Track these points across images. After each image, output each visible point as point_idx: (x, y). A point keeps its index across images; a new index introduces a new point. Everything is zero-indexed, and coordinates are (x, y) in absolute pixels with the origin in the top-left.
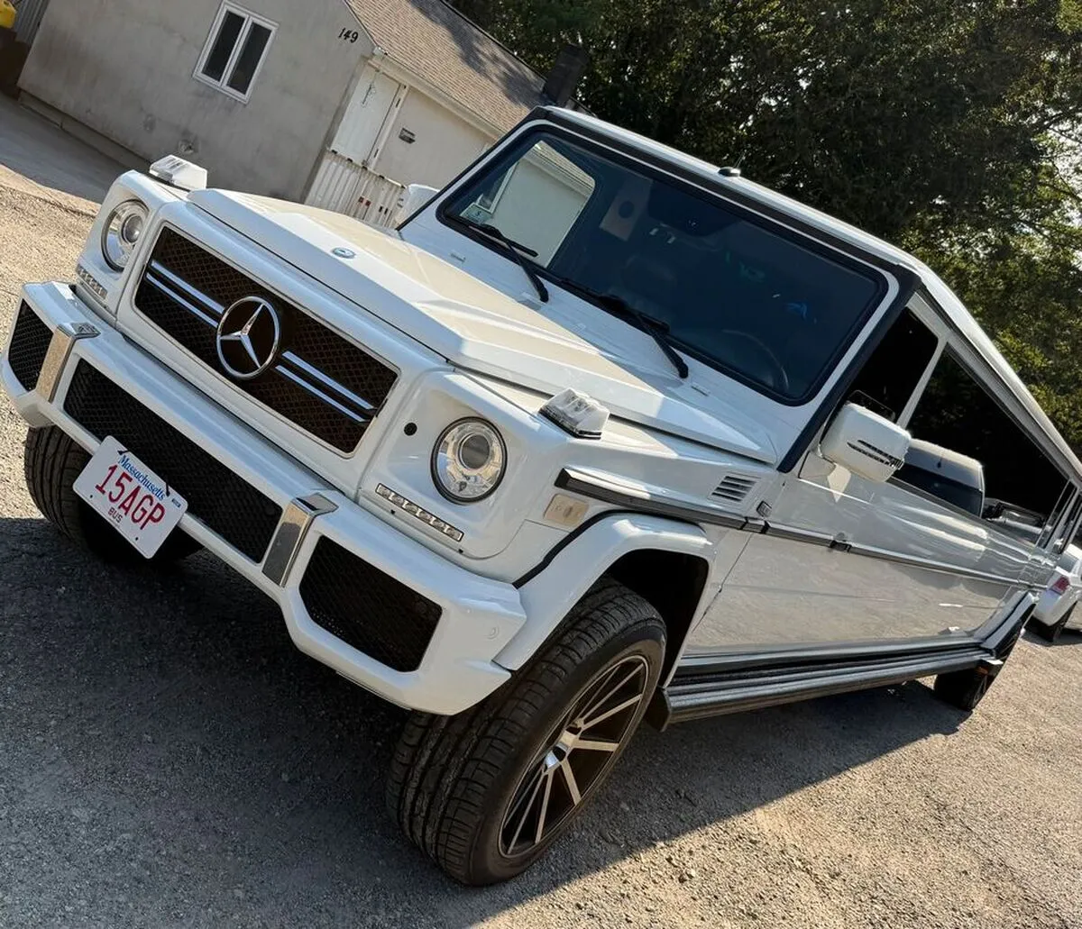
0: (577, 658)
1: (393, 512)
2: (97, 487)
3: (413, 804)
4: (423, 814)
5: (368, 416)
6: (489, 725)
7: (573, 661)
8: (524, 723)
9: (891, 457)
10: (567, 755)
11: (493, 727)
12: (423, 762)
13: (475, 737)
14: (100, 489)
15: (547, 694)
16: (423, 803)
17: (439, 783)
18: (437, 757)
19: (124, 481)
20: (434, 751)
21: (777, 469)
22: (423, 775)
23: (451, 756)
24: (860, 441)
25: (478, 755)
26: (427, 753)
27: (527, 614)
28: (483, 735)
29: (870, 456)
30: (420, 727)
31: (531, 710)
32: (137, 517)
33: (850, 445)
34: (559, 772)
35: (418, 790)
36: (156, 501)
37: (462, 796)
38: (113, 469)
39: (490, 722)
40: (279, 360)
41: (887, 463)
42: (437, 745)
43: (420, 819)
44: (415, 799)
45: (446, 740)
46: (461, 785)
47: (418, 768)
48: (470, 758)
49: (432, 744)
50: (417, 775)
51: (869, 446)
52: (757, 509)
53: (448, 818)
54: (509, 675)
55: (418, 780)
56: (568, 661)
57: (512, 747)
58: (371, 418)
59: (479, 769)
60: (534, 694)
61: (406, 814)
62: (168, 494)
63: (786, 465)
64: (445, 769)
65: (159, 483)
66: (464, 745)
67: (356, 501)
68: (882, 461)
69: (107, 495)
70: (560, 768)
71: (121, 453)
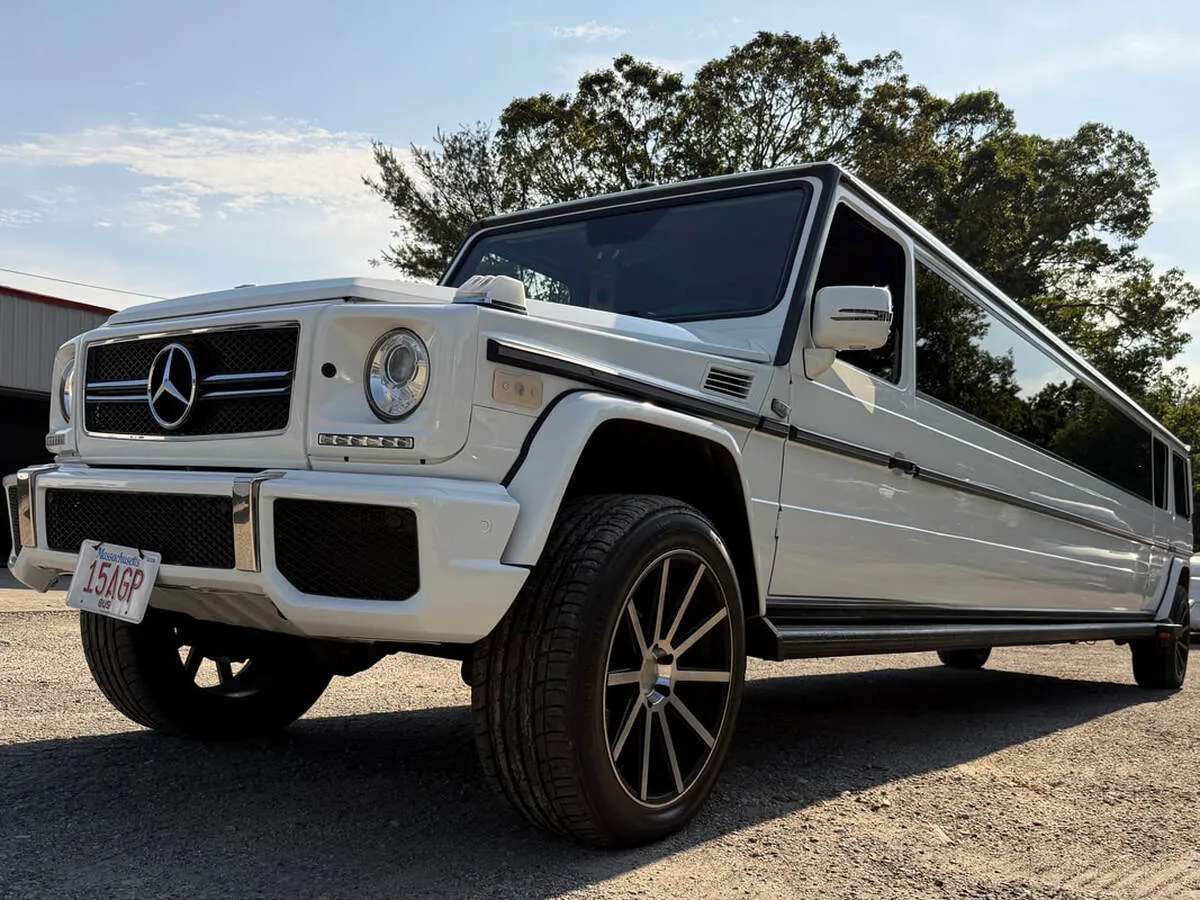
0: (605, 546)
1: (346, 459)
2: (85, 590)
3: (510, 771)
4: (523, 777)
5: (287, 382)
6: (540, 645)
7: (603, 550)
8: (573, 624)
9: (876, 312)
10: (672, 690)
11: (544, 643)
12: (497, 718)
13: (532, 662)
14: (87, 590)
15: (584, 588)
16: (517, 765)
17: (519, 728)
18: (507, 703)
19: (105, 570)
20: (501, 699)
21: (775, 365)
22: (504, 732)
23: (518, 694)
24: (841, 311)
25: (541, 678)
26: (497, 706)
27: (518, 501)
28: (539, 655)
29: (857, 319)
30: (481, 685)
31: (575, 608)
32: (122, 593)
33: (834, 318)
34: (669, 709)
35: (507, 751)
36: (134, 568)
37: (544, 729)
38: (93, 566)
39: (540, 639)
40: (203, 388)
41: (876, 319)
42: (502, 692)
43: (524, 784)
44: (509, 764)
45: (508, 682)
46: (539, 717)
47: (496, 727)
48: (536, 684)
49: (497, 694)
50: (498, 734)
51: (851, 311)
52: (772, 408)
53: (544, 762)
54: (527, 572)
55: (500, 740)
56: (597, 552)
57: (569, 653)
58: (290, 383)
59: (549, 690)
60: (573, 594)
61: (512, 789)
62: (142, 556)
63: (782, 358)
64: (518, 710)
65: (132, 552)
66: (525, 678)
67: (310, 468)
68: (870, 319)
69: (94, 592)
70: (669, 704)
71: (96, 548)
